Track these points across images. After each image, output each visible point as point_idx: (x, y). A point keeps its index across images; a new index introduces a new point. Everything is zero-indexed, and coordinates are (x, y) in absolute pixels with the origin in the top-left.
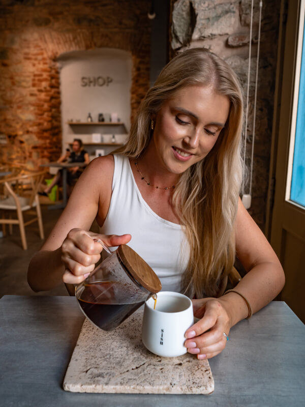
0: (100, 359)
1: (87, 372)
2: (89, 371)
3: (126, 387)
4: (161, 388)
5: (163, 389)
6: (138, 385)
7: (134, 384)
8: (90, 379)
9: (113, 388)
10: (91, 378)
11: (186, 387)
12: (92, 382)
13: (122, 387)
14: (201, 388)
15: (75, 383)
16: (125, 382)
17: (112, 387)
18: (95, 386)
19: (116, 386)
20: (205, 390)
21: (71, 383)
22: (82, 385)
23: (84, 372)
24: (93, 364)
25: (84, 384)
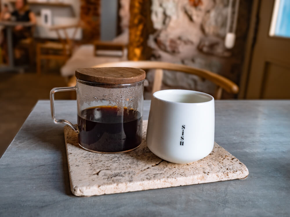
0: (107, 162)
1: (98, 174)
2: (100, 174)
3: (155, 181)
4: (196, 177)
5: (198, 179)
6: (168, 177)
7: (164, 177)
8: (106, 180)
9: (140, 185)
10: (108, 179)
11: (222, 173)
12: (111, 181)
13: (151, 181)
14: (238, 172)
15: (90, 185)
16: (152, 177)
17: (139, 183)
18: (117, 185)
19: (143, 182)
20: (242, 174)
21: (83, 186)
22: (99, 186)
23: (94, 174)
24: (101, 167)
25: (102, 185)
